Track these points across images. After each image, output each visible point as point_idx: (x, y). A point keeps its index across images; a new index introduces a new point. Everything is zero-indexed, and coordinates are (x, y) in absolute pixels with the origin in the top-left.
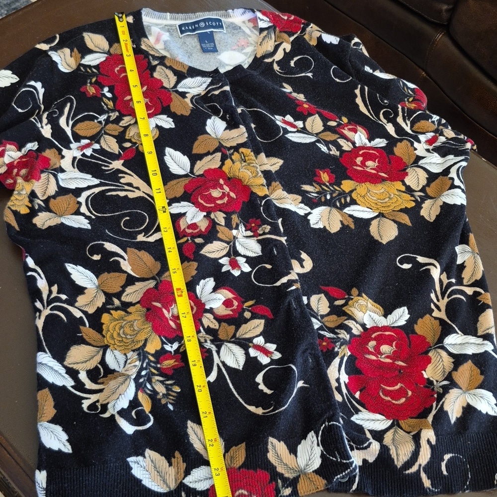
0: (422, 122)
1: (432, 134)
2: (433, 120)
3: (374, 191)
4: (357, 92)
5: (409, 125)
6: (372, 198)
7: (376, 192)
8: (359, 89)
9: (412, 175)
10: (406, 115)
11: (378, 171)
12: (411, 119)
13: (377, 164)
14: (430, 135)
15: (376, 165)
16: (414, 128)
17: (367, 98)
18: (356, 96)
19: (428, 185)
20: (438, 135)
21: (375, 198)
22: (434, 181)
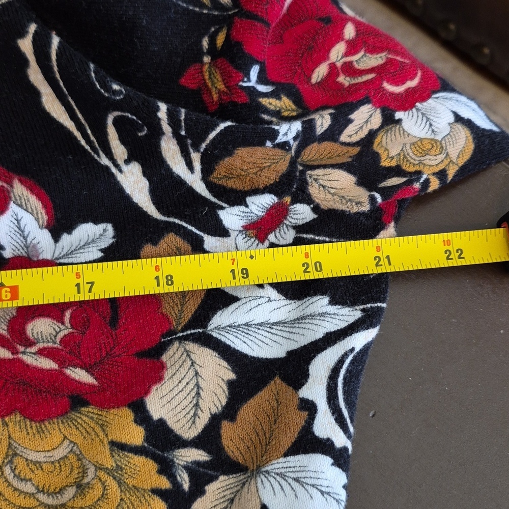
0: (243, 153)
1: (268, 200)
2: (280, 139)
3: (33, 456)
4: (26, 45)
5: (197, 166)
6: (22, 486)
7: (40, 457)
8: (29, 37)
9: (178, 376)
10: (183, 133)
11: (63, 363)
12: (204, 146)
13: (65, 330)
14: (260, 204)
15: (61, 335)
16: (215, 175)
17: (56, 69)
18: (25, 62)
19: (230, 412)
20: (288, 199)
21: (29, 488)
22: (252, 393)
